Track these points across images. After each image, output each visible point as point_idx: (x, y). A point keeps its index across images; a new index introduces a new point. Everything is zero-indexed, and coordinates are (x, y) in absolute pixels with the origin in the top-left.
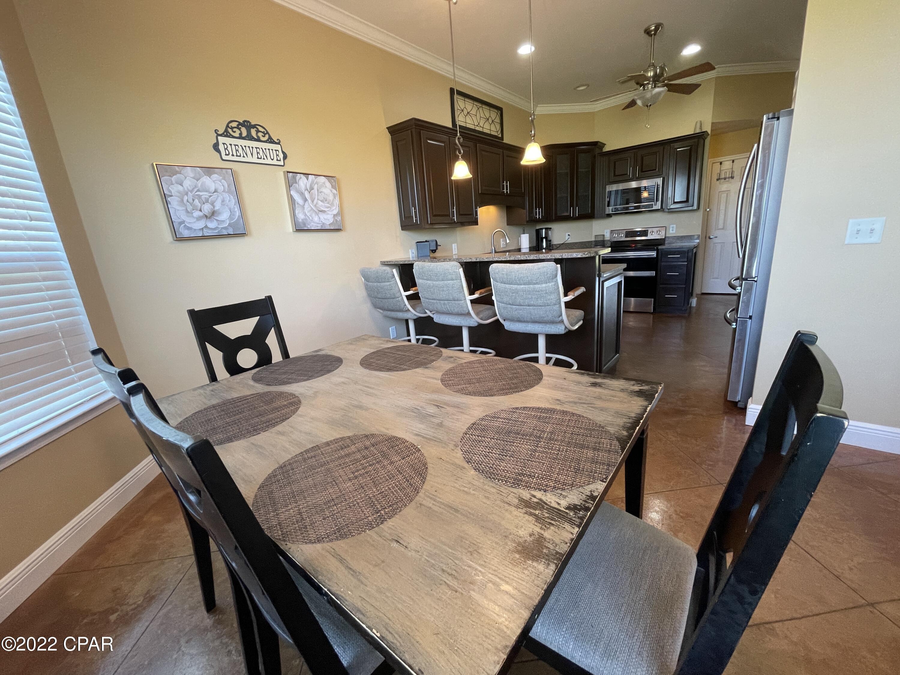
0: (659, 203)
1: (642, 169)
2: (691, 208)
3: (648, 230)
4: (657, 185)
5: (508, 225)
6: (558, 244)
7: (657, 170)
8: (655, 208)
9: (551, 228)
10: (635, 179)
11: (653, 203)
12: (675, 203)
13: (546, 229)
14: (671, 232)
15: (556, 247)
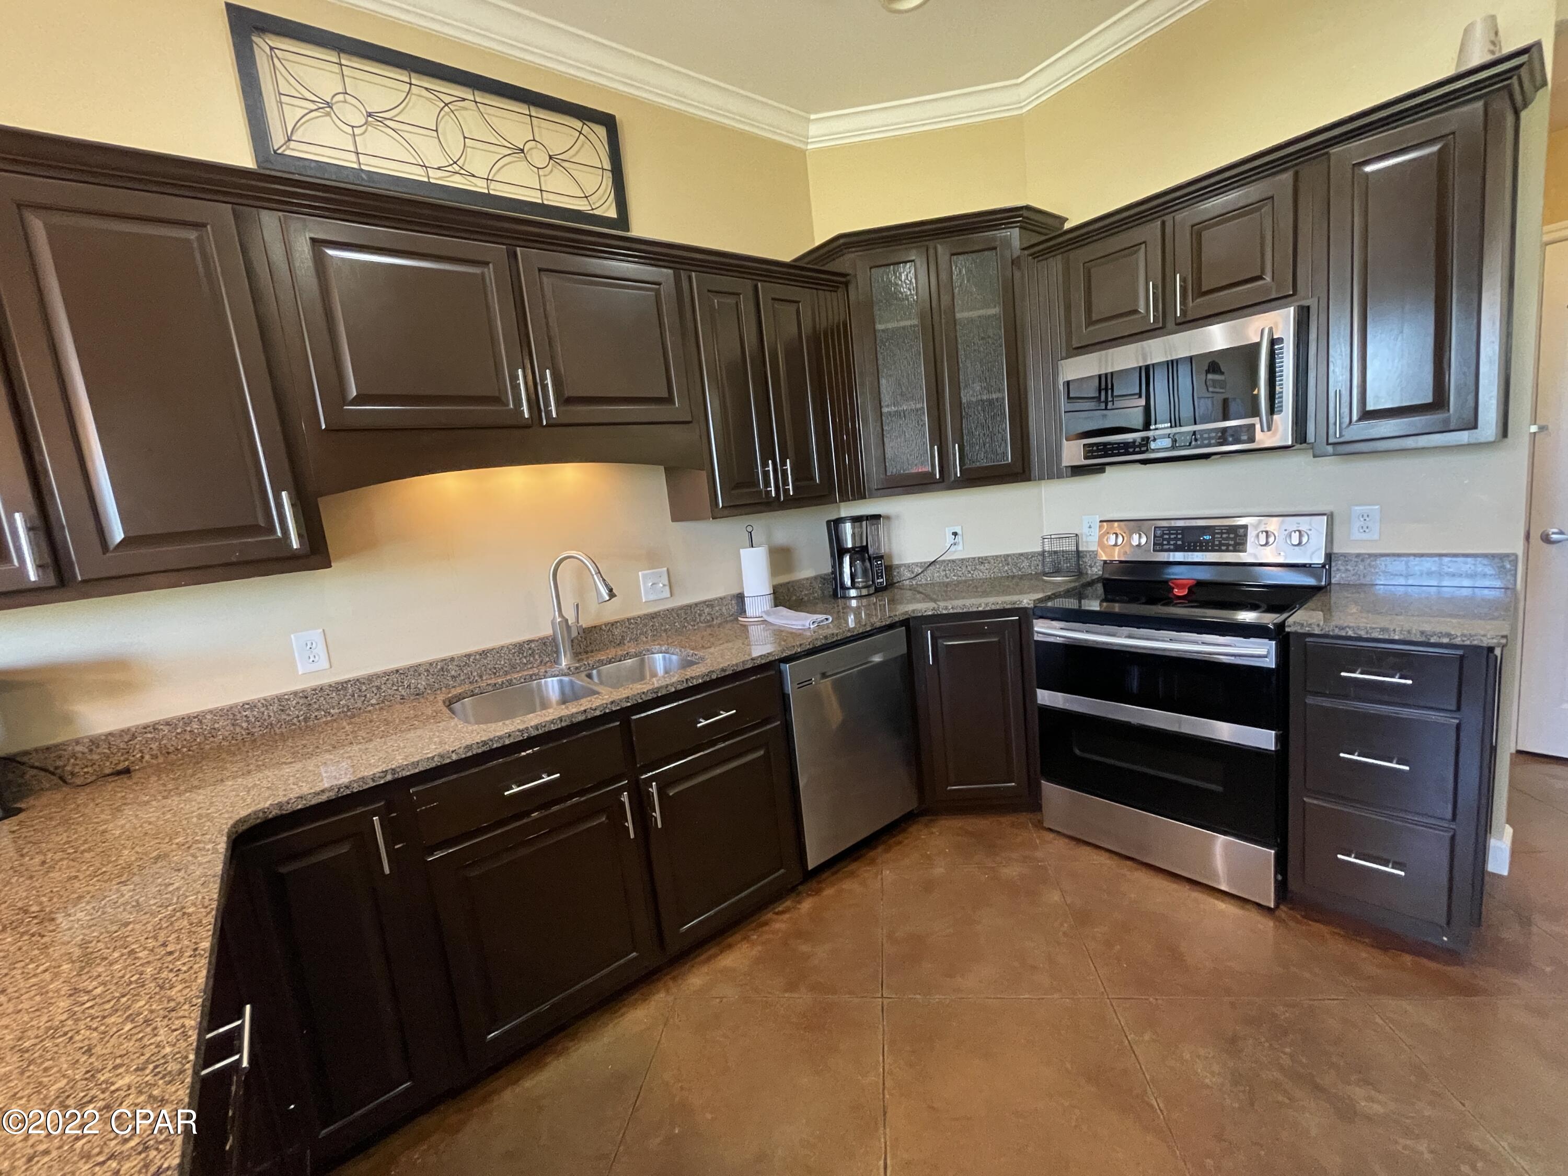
0: (1284, 421)
1: (1198, 281)
2: (1464, 437)
3: (1245, 527)
4: (1273, 342)
5: (675, 518)
6: (916, 564)
7: (1268, 278)
8: (1263, 439)
9: (878, 517)
10: (1170, 324)
11: (1255, 420)
12: (1367, 415)
13: (856, 520)
14: (1357, 535)
15: (913, 573)
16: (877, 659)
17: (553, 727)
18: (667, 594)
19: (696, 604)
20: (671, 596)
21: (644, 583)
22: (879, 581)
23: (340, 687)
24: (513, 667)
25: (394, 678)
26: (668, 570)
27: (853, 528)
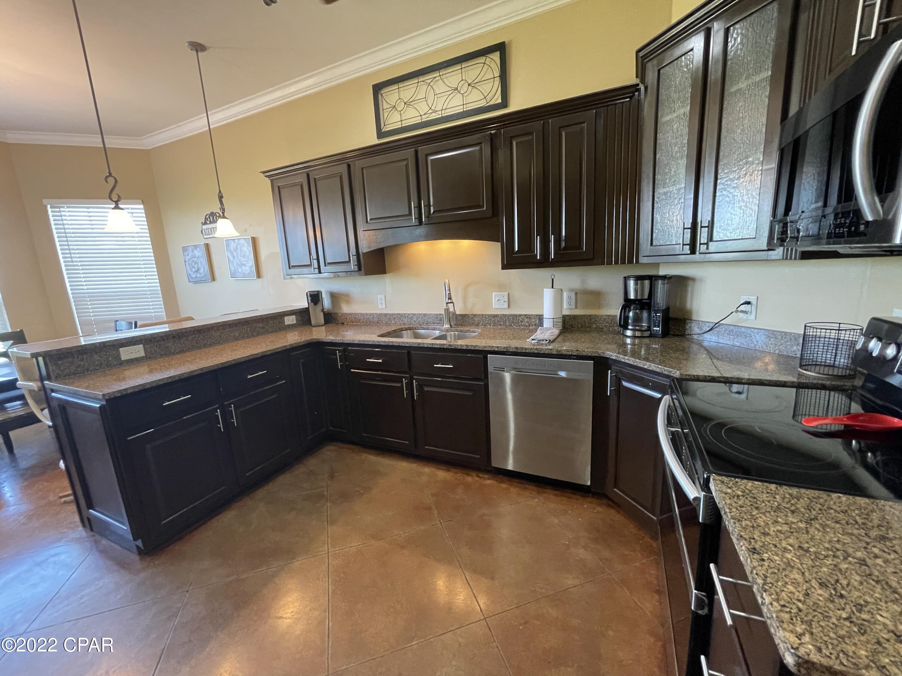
15: (701, 330)
16: (563, 374)
17: (382, 344)
18: (506, 306)
19: (520, 315)
20: (509, 307)
21: (495, 299)
22: (658, 329)
23: (386, 315)
24: (434, 323)
25: (399, 316)
26: (509, 294)
27: (636, 284)
